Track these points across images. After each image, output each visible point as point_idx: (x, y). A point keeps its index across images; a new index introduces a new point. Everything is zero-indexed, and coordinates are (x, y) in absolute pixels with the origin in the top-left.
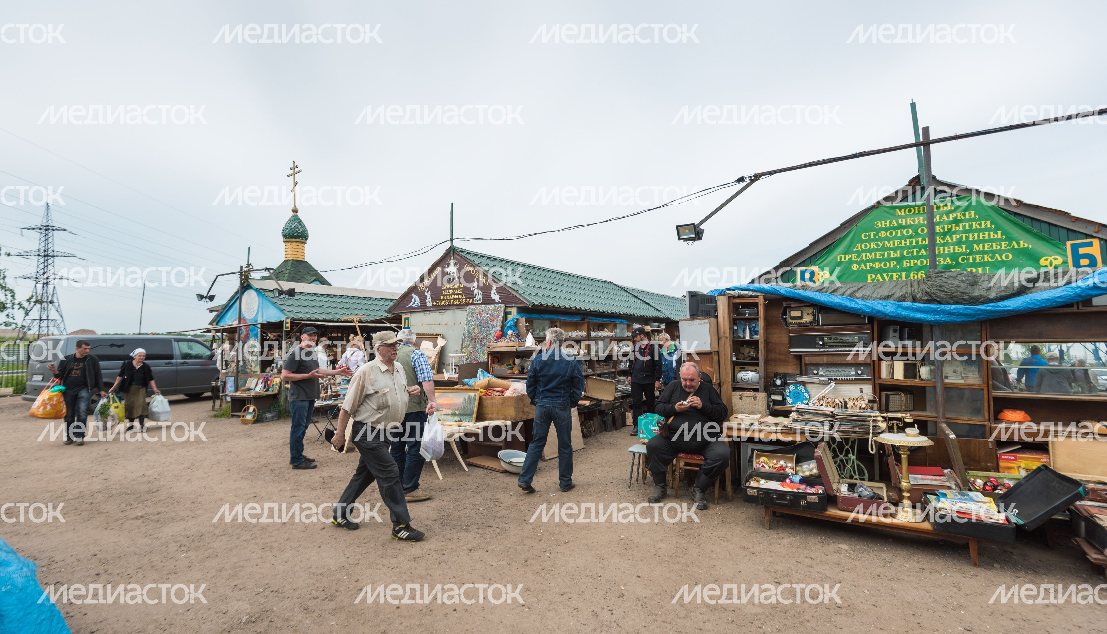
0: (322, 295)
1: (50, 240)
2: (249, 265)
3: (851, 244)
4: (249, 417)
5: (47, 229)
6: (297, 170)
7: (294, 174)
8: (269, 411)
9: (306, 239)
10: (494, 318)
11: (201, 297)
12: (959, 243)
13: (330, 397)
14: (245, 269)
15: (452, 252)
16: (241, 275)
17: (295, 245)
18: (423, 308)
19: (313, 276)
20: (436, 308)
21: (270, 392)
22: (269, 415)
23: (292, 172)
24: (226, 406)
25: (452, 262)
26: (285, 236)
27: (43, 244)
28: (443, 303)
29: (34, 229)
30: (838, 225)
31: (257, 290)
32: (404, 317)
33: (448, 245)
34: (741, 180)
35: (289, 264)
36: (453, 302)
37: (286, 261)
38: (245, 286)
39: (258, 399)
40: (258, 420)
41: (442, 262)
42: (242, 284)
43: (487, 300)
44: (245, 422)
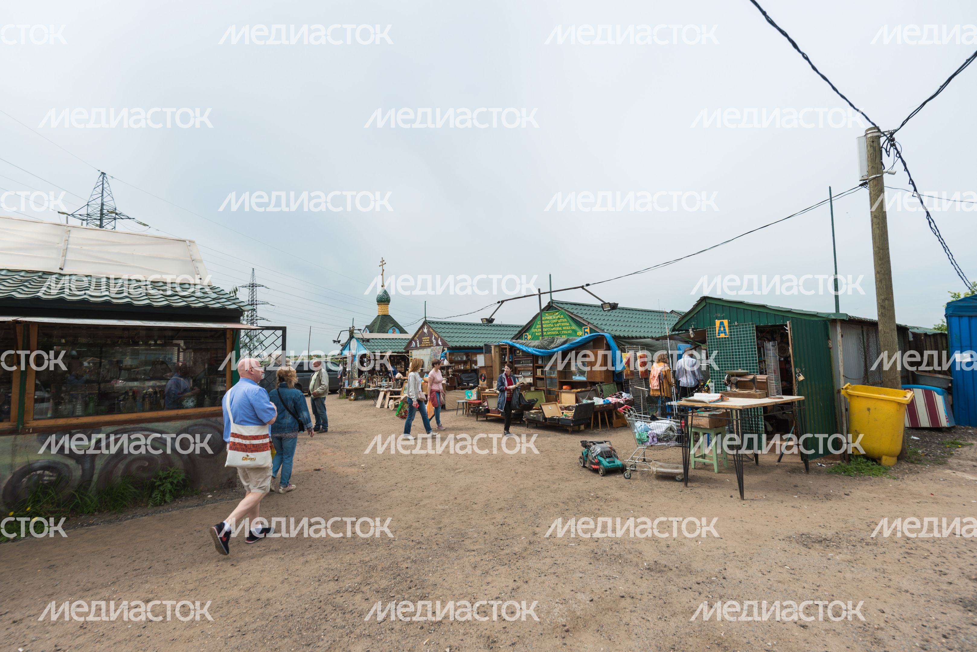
0: (386, 339)
1: (255, 293)
2: (353, 326)
3: (536, 326)
4: (352, 398)
5: (253, 286)
6: (384, 262)
7: (382, 265)
8: (361, 396)
9: (389, 302)
10: (439, 352)
11: (335, 341)
12: (560, 326)
13: (377, 386)
14: (352, 329)
15: (425, 323)
16: (350, 332)
17: (383, 306)
18: (416, 348)
19: (392, 323)
20: (421, 348)
21: (361, 387)
22: (360, 397)
23: (381, 264)
24: (344, 394)
25: (426, 327)
26: (378, 301)
27: (251, 297)
28: (423, 345)
29: (246, 287)
30: (531, 319)
31: (356, 339)
32: (410, 351)
33: (424, 319)
34: (499, 302)
35: (380, 317)
36: (427, 345)
37: (379, 316)
38: (352, 337)
39: (356, 390)
40: (356, 399)
41: (422, 327)
42: (350, 336)
43: (438, 345)
44: (351, 400)
